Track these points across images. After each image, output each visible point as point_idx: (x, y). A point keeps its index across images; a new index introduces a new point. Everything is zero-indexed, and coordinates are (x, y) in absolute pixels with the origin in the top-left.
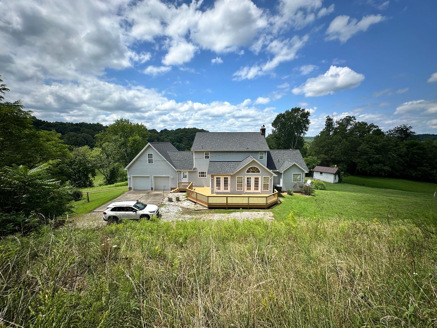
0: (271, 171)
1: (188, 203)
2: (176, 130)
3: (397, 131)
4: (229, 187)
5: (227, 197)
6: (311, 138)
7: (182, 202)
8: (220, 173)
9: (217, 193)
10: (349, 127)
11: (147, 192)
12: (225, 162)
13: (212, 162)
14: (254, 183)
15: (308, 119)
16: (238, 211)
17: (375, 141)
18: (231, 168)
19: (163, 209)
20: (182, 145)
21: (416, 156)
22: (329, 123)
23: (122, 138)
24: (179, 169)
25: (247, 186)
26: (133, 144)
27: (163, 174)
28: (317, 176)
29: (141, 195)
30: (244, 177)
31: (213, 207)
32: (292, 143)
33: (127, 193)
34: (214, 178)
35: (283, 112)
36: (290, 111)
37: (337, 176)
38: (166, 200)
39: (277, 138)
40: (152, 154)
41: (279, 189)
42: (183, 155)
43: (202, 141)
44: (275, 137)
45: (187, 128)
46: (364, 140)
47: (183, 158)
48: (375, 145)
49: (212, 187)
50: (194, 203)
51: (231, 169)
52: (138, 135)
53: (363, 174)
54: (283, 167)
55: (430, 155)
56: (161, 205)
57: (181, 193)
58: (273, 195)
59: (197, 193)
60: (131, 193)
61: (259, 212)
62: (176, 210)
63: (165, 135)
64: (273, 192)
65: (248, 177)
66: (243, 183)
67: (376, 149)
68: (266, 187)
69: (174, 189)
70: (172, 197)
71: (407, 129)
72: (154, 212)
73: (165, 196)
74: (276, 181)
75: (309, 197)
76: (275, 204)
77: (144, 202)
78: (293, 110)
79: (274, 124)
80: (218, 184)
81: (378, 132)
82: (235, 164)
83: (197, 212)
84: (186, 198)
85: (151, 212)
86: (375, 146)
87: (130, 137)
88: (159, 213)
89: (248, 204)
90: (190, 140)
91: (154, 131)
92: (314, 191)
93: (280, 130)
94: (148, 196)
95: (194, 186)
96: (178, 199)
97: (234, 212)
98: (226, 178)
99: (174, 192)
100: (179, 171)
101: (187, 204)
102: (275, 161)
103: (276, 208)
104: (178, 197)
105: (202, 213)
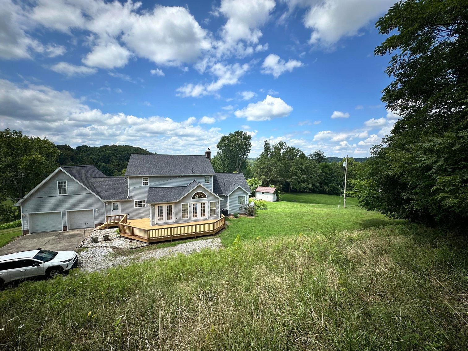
0: (217, 196)
1: (121, 241)
2: (101, 147)
3: (315, 155)
4: (173, 216)
5: (171, 228)
6: (253, 159)
7: (112, 241)
8: (162, 201)
9: (159, 225)
10: (282, 151)
11: (57, 233)
12: (168, 188)
13: (151, 189)
14: (201, 209)
15: (250, 142)
16: (184, 242)
17: (301, 164)
18: (175, 194)
19: (83, 254)
20: (110, 166)
21: (328, 175)
22: (267, 147)
23: (9, 158)
24: (108, 200)
25: (194, 213)
26: (30, 166)
27: (83, 208)
28: (259, 196)
29: (45, 239)
30: (190, 204)
31: (155, 243)
32: (237, 165)
33: (20, 239)
34: (154, 208)
35: (227, 134)
36: (234, 134)
37: (275, 195)
38: (88, 242)
39: (222, 160)
40: (65, 182)
41: (226, 213)
42: (114, 181)
43: (139, 165)
44: (221, 159)
45: (117, 145)
46: (293, 163)
47: (112, 186)
48: (301, 166)
49: (153, 218)
50: (129, 240)
51: (175, 196)
52: (40, 153)
53: (295, 191)
54: (229, 190)
55: (336, 174)
56: (79, 250)
57: (111, 229)
58: (220, 220)
59: (133, 228)
60: (27, 239)
61: (206, 240)
62: (103, 252)
63: (85, 152)
64: (220, 217)
65: (194, 203)
66: (189, 211)
67: (302, 170)
68: (213, 212)
69: (100, 225)
70: (97, 237)
71: (321, 154)
72: (70, 260)
73: (86, 236)
74: (223, 205)
75: (253, 218)
76: (223, 229)
77: (52, 248)
78: (236, 133)
79: (219, 146)
80: (160, 214)
81: (303, 156)
82: (180, 190)
83: (133, 251)
84: (119, 235)
85: (64, 262)
86: (301, 168)
87: (23, 156)
88: (77, 260)
89: (196, 232)
90: (121, 160)
91: (66, 148)
92: (257, 211)
93: (225, 152)
94: (59, 239)
95: (128, 218)
96: (106, 238)
97: (179, 243)
98: (169, 206)
99: (100, 229)
100: (107, 202)
101: (119, 243)
102: (221, 185)
103: (224, 234)
104: (107, 234)
105: (141, 251)
